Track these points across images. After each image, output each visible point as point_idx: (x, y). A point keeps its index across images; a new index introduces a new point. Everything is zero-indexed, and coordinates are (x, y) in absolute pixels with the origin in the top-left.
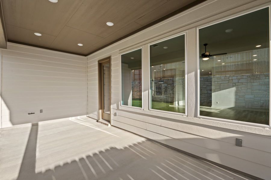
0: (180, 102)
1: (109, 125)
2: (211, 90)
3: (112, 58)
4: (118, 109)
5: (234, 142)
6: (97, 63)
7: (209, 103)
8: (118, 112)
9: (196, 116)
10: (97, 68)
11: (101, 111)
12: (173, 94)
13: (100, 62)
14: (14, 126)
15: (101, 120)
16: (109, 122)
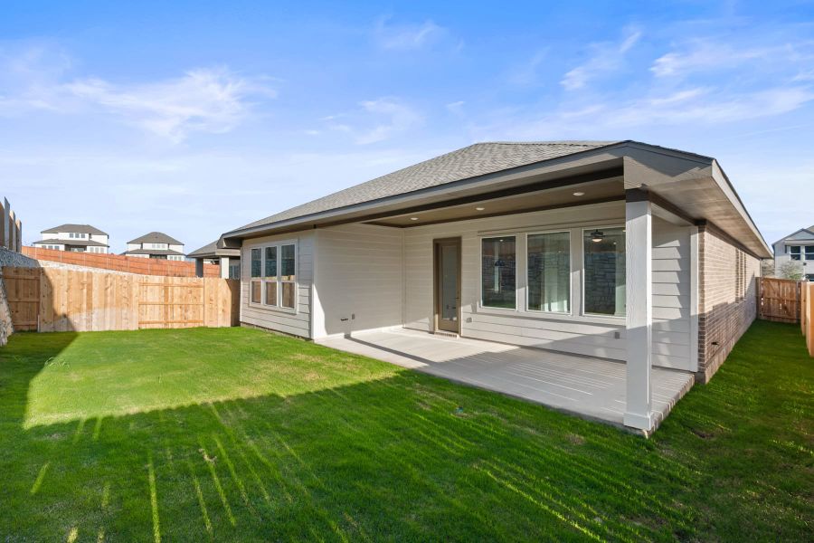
0: (552, 304)
1: (458, 336)
2: (614, 281)
3: (463, 240)
4: (474, 311)
5: (613, 336)
6: (431, 242)
7: (610, 306)
8: (474, 317)
9: (581, 314)
10: (431, 250)
11: (437, 316)
12: (540, 287)
13: (438, 242)
14: (330, 336)
15: (437, 331)
16: (457, 332)
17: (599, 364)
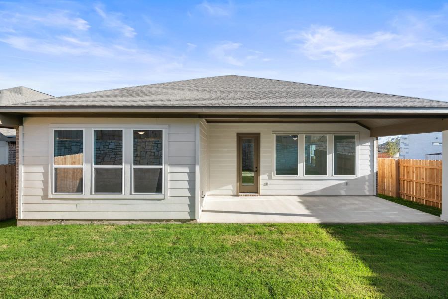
1: (258, 195)
3: (262, 135)
4: (270, 179)
6: (236, 135)
9: (332, 176)
10: (235, 140)
11: (238, 184)
13: (241, 135)
15: (240, 194)
16: (257, 193)
17: (344, 198)
